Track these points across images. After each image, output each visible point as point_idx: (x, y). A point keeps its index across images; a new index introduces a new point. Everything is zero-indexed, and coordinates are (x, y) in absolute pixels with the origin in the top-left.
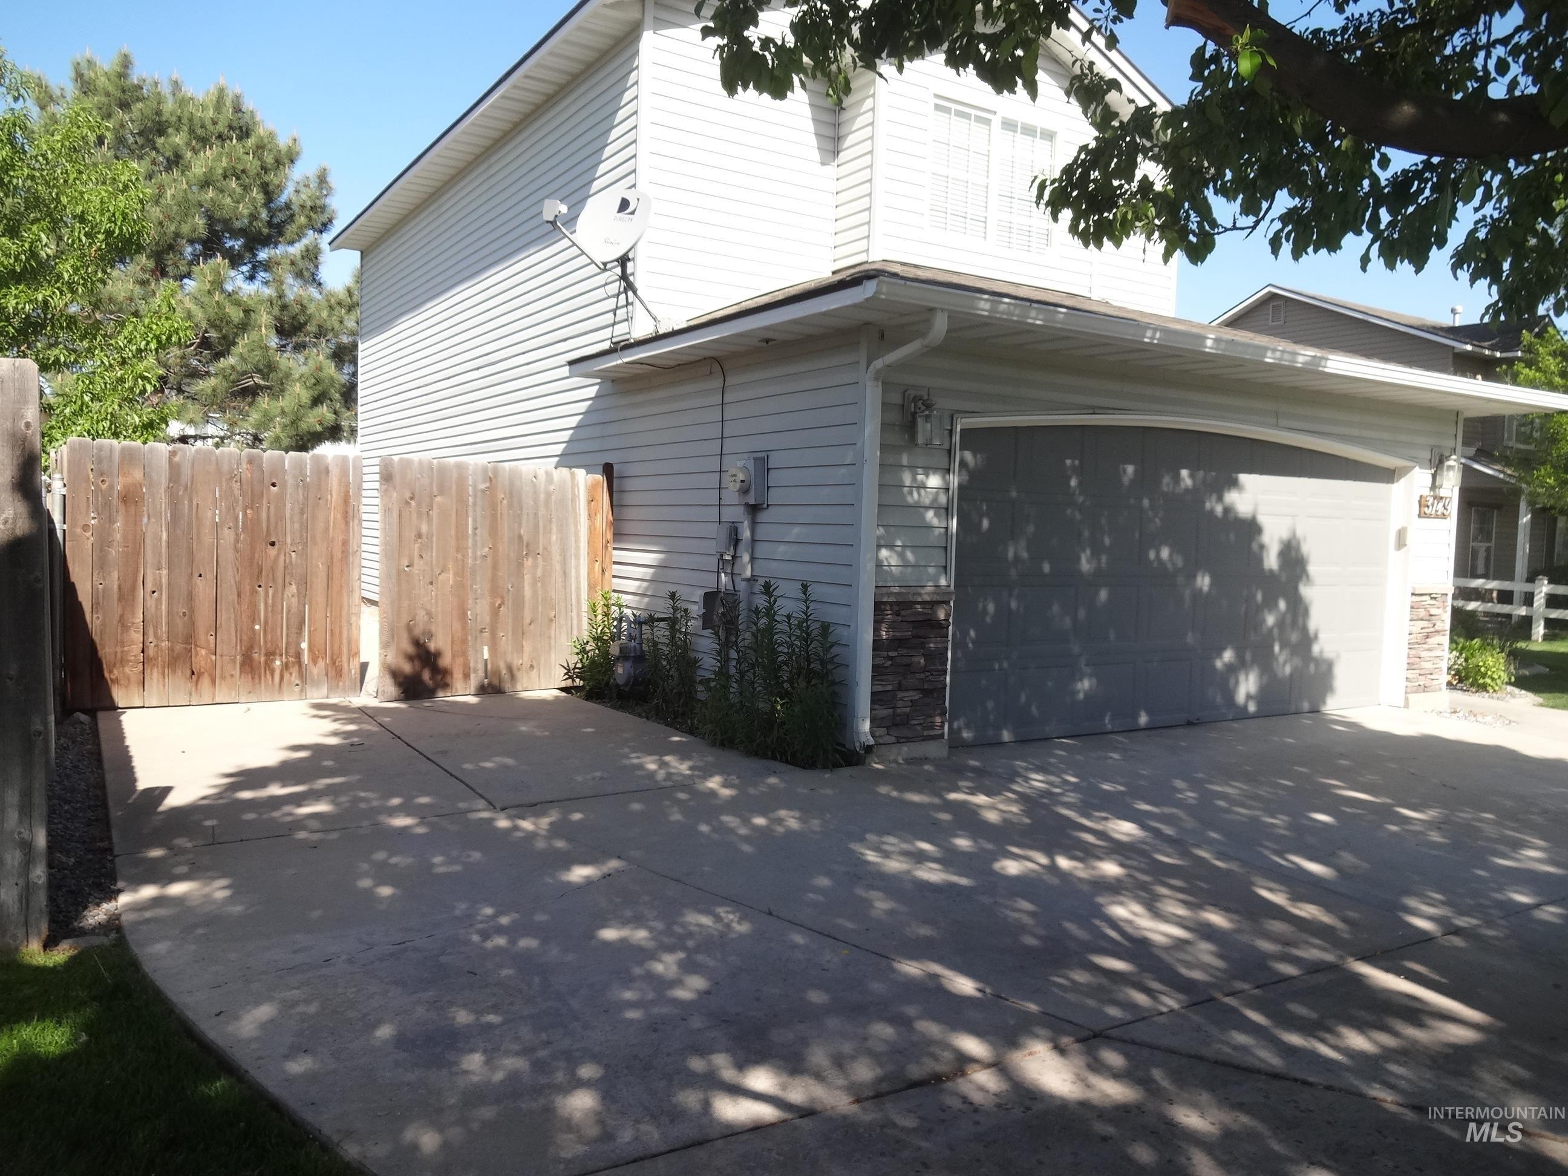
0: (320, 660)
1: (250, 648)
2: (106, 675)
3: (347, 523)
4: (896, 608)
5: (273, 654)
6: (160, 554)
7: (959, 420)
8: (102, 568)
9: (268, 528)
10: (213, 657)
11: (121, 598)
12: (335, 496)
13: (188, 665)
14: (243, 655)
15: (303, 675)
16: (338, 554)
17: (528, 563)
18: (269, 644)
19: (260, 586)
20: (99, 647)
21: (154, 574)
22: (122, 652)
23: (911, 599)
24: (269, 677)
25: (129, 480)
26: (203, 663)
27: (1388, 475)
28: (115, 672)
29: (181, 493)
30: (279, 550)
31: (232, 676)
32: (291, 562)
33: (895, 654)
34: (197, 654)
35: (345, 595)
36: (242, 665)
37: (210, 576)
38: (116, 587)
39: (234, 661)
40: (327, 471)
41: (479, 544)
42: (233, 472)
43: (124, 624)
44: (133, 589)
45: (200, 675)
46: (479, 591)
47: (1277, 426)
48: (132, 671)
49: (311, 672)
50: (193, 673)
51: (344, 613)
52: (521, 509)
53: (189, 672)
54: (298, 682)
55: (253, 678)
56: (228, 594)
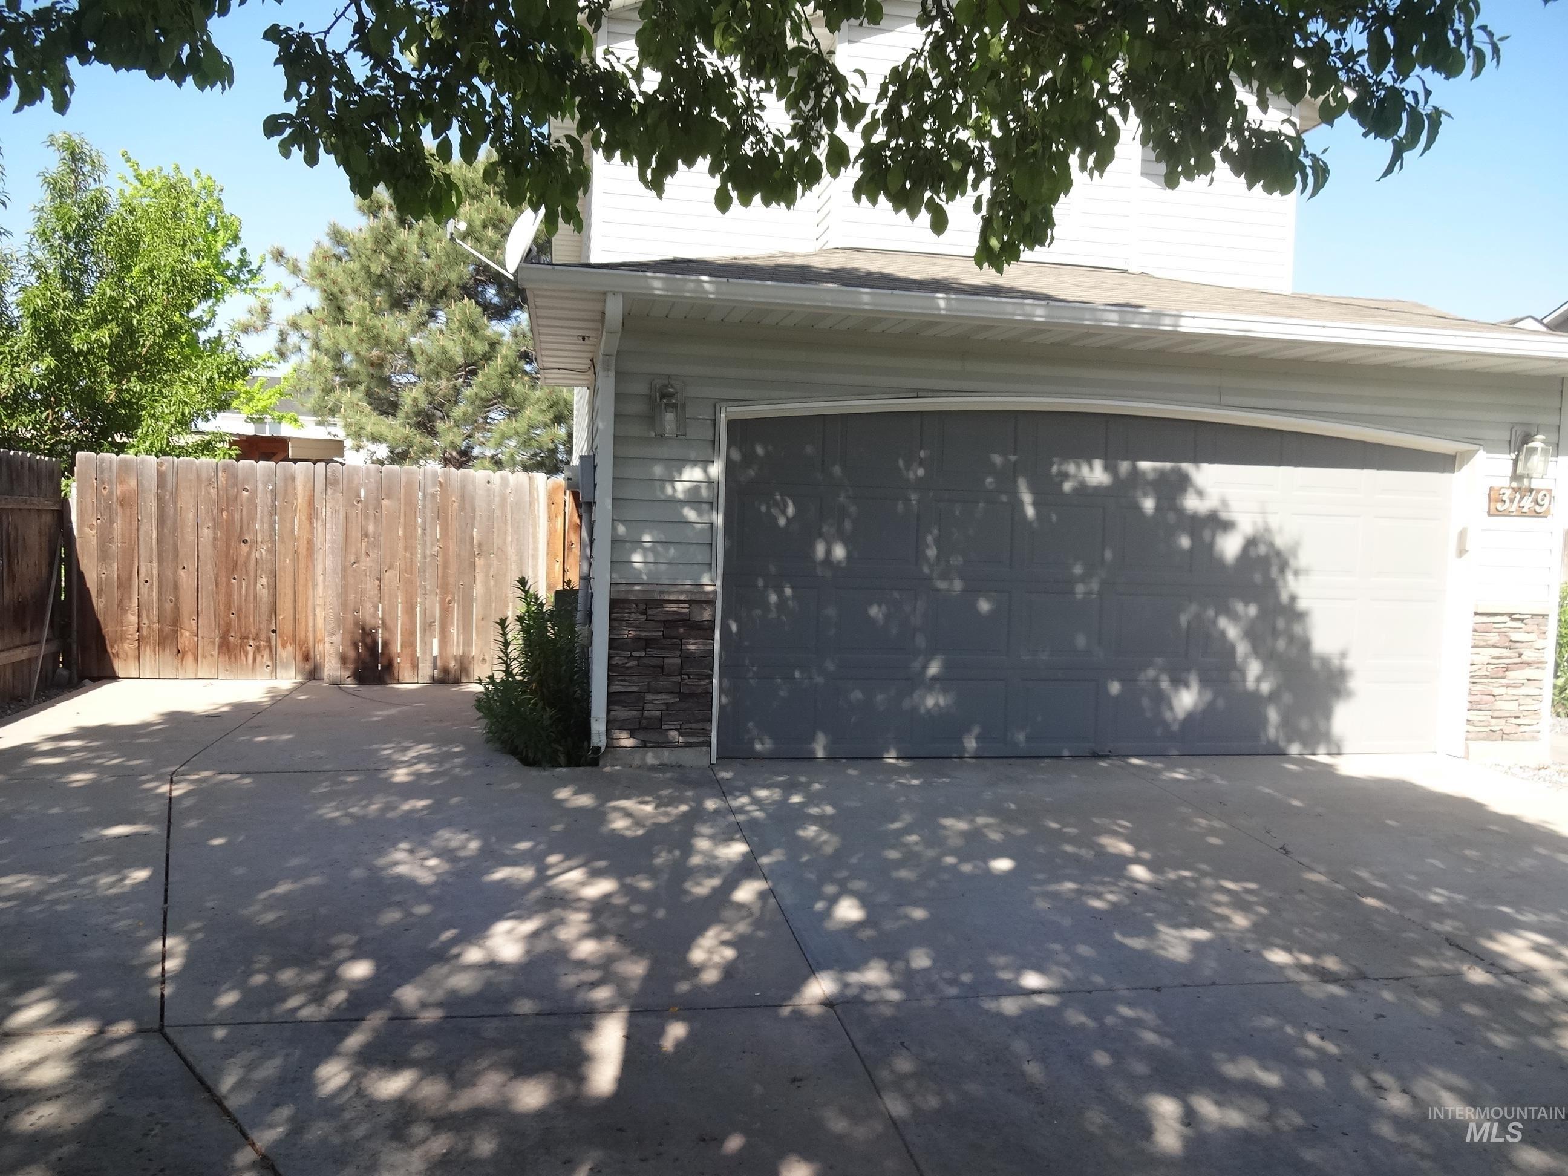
0: (288, 645)
1: (227, 632)
2: (109, 649)
3: (311, 524)
4: (642, 607)
5: (247, 638)
6: (151, 550)
7: (723, 409)
8: (104, 560)
9: (241, 528)
10: (196, 639)
11: (120, 585)
12: (300, 500)
13: (175, 644)
14: (221, 638)
15: (273, 656)
16: (303, 551)
17: (480, 562)
18: (243, 629)
19: (234, 579)
20: (103, 627)
21: (146, 566)
22: (122, 630)
23: (657, 597)
24: (243, 658)
25: (126, 487)
26: (187, 643)
27: (1446, 463)
28: (116, 647)
29: (167, 497)
30: (251, 547)
31: (212, 655)
32: (261, 558)
33: (643, 654)
34: (182, 635)
35: (310, 587)
36: (220, 647)
37: (192, 568)
38: (116, 576)
39: (213, 643)
40: (294, 478)
41: (428, 543)
42: (210, 480)
43: (123, 608)
44: (130, 578)
45: (185, 653)
46: (428, 588)
47: (1219, 405)
48: (128, 647)
49: (280, 656)
50: (179, 652)
51: (310, 604)
52: (474, 510)
53: (176, 650)
54: (269, 663)
55: (229, 658)
56: (208, 586)
